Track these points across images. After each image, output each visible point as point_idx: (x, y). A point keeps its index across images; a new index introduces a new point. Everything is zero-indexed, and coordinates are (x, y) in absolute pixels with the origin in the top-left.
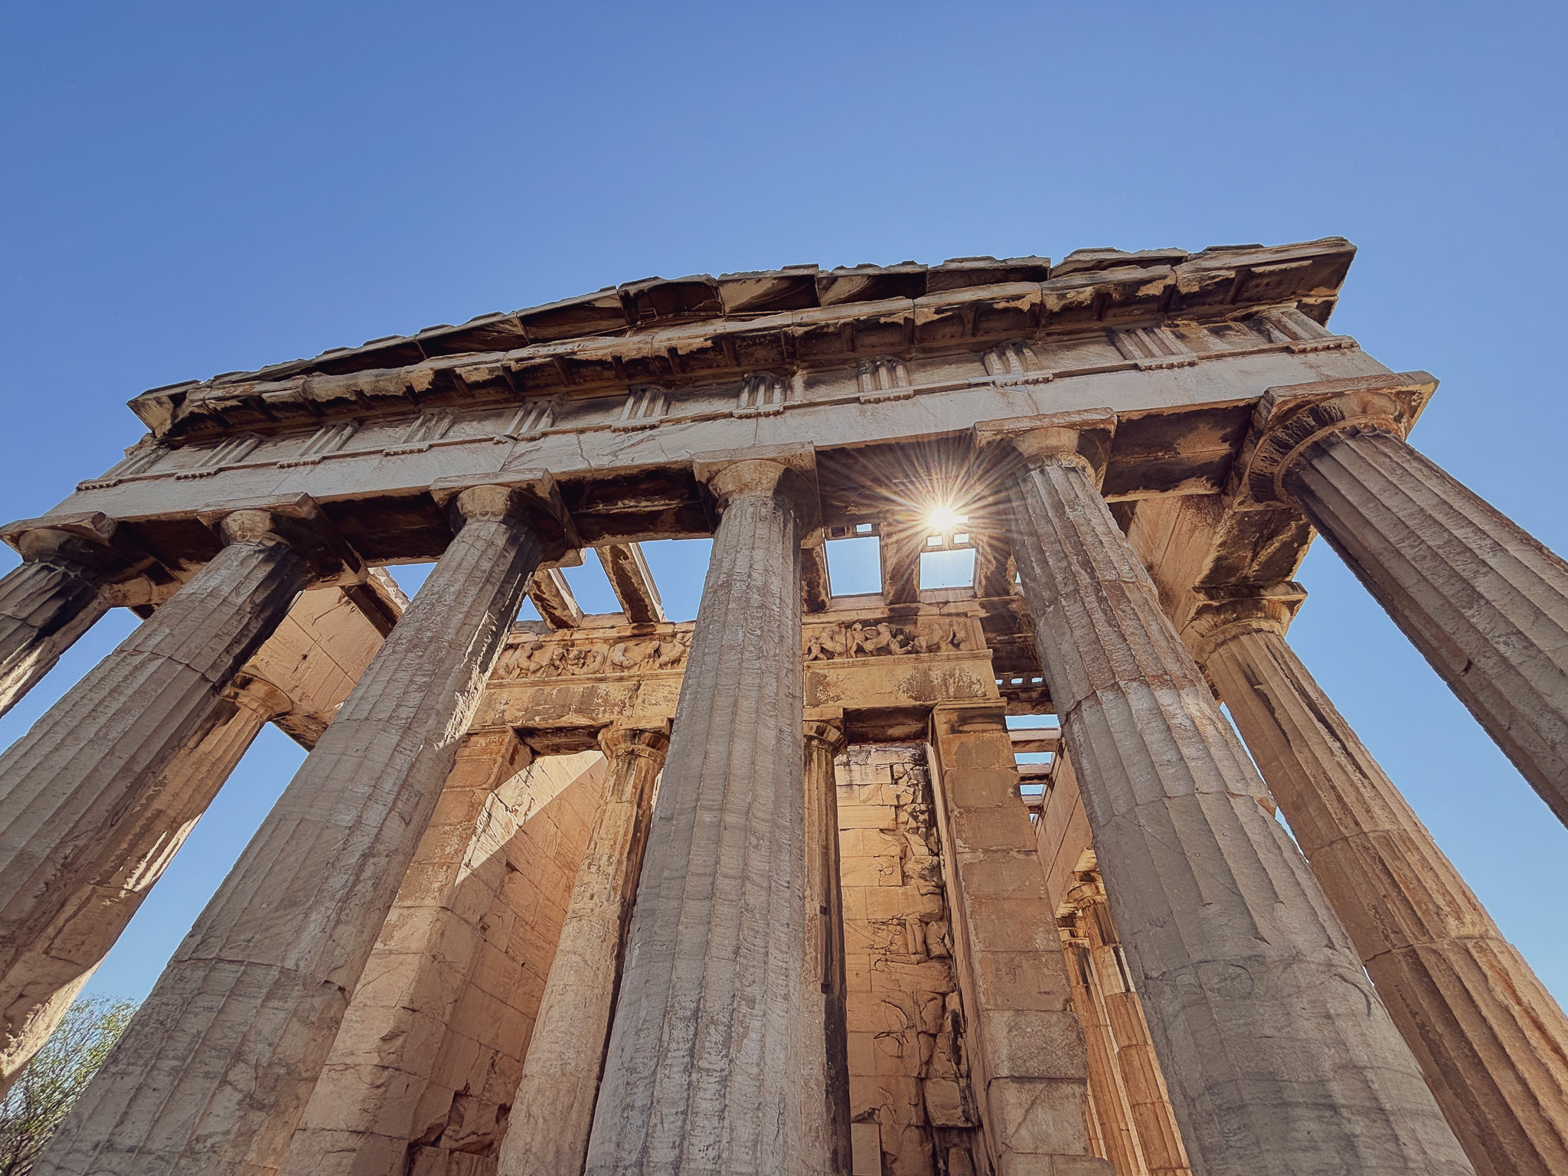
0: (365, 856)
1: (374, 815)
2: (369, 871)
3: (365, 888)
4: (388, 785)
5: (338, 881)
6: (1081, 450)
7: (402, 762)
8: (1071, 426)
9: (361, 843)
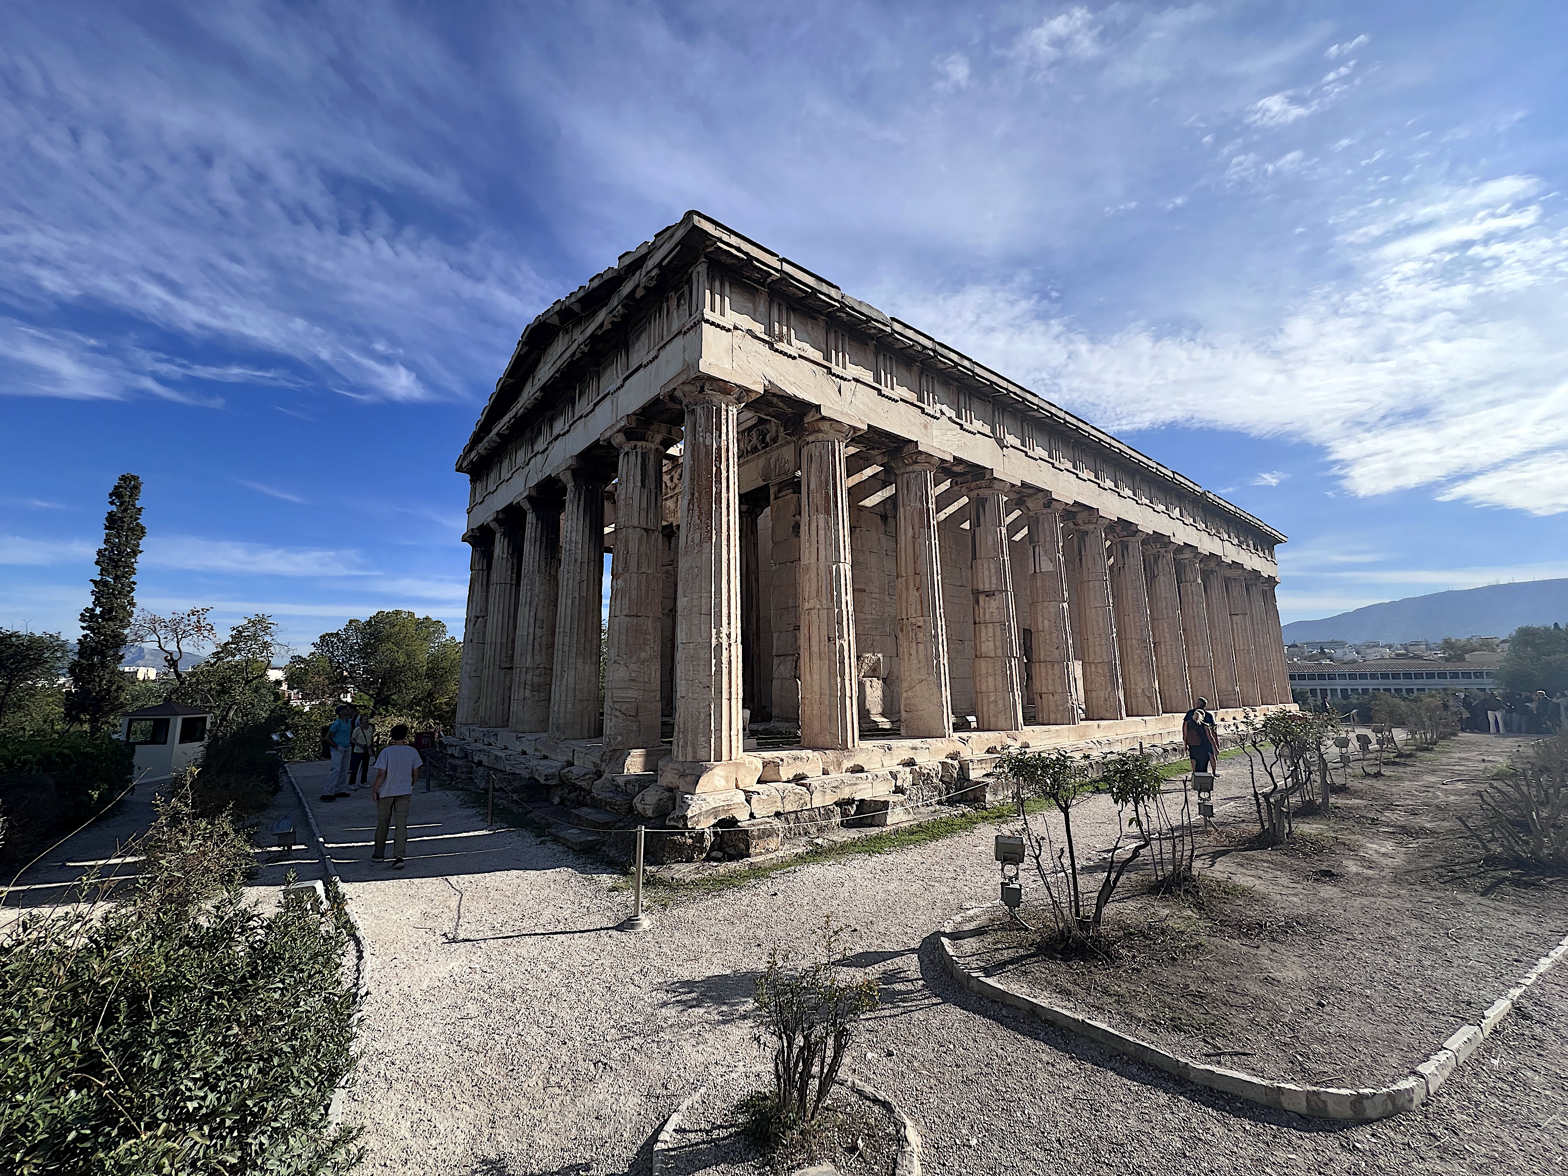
0: (534, 639)
1: (531, 630)
2: (536, 644)
3: (537, 647)
4: (532, 621)
5: (530, 647)
6: (629, 439)
7: (532, 614)
8: (618, 431)
9: (531, 637)
